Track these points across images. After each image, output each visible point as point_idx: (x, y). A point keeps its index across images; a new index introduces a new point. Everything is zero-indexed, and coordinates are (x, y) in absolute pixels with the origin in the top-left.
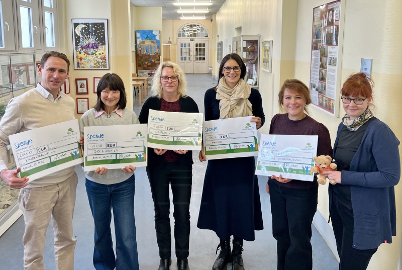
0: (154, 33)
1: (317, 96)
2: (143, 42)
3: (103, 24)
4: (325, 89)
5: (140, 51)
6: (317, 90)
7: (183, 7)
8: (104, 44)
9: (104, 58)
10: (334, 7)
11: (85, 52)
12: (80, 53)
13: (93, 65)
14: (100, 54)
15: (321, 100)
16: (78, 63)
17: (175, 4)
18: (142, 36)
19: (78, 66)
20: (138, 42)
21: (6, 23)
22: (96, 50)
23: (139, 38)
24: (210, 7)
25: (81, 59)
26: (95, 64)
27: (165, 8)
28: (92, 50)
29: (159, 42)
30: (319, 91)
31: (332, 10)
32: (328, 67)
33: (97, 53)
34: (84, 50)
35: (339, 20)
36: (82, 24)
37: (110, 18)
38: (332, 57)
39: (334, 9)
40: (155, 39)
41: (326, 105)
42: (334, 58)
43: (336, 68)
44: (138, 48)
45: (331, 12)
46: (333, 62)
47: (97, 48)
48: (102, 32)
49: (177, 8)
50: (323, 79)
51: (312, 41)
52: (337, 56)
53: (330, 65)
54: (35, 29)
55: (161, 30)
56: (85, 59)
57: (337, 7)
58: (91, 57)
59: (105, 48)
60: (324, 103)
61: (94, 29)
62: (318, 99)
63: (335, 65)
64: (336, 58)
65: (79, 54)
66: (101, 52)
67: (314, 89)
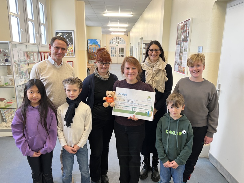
0: (97, 41)
2: (91, 46)
3: (71, 33)
4: (181, 63)
5: (90, 50)
7: (113, 27)
9: (72, 51)
17: (108, 25)
18: (91, 42)
24: (126, 28)
26: (67, 54)
27: (103, 27)
29: (100, 46)
36: (60, 33)
37: (75, 30)
40: (98, 44)
41: (182, 71)
42: (186, 48)
44: (88, 48)
45: (186, 26)
47: (69, 46)
48: (71, 37)
49: (109, 27)
50: (181, 59)
51: (177, 41)
53: (184, 51)
54: (36, 34)
55: (101, 39)
59: (73, 46)
61: (67, 36)
62: (178, 68)
63: (187, 51)
66: (71, 48)
67: (177, 64)
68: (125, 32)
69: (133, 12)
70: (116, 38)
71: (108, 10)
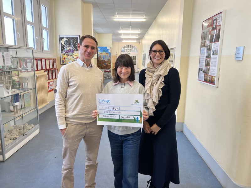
0: (108, 48)
1: (203, 75)
2: (102, 53)
3: (77, 38)
4: (209, 71)
5: (100, 58)
6: (203, 72)
7: (125, 34)
10: (217, 17)
11: (67, 54)
14: (75, 56)
15: (206, 77)
17: (119, 32)
18: (101, 50)
20: (99, 53)
21: (18, 33)
23: (99, 51)
24: (139, 34)
25: (65, 58)
27: (114, 34)
28: (71, 53)
29: (110, 53)
30: (205, 72)
31: (216, 20)
32: (212, 56)
35: (221, 25)
36: (66, 38)
37: (81, 35)
38: (215, 49)
39: (218, 19)
40: (108, 52)
41: (209, 80)
42: (216, 50)
43: (217, 56)
44: (99, 56)
45: (215, 21)
46: (215, 53)
47: (74, 52)
48: (76, 43)
49: (120, 34)
50: (208, 64)
51: (201, 42)
52: (218, 48)
53: (213, 55)
54: (36, 39)
55: (112, 47)
56: (67, 59)
57: (219, 17)
58: (70, 57)
60: (208, 79)
61: (72, 41)
62: (204, 77)
63: (217, 54)
64: (218, 50)
65: (63, 56)
66: (76, 54)
67: (201, 72)
68: (137, 39)
69: (146, 16)
70: (128, 46)
71: (119, 14)
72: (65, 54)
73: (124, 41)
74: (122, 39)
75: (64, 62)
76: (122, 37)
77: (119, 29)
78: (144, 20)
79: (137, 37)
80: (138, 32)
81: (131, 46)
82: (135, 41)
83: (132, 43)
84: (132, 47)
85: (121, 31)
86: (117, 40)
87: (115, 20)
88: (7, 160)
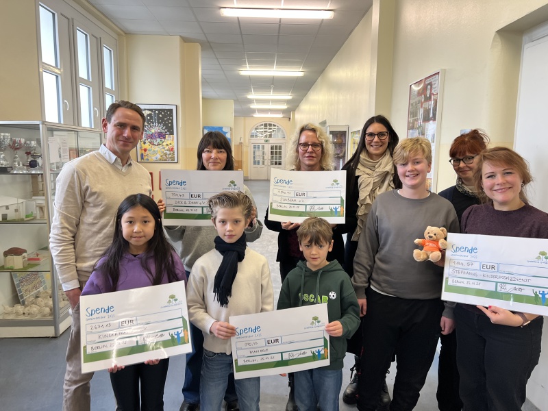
0: (224, 130)
3: (171, 111)
7: (259, 101)
8: (172, 133)
9: (172, 149)
11: (150, 142)
12: (145, 143)
13: (159, 157)
14: (167, 145)
16: (142, 155)
17: (249, 97)
19: (142, 158)
21: (66, 101)
22: (163, 140)
24: (288, 102)
25: (145, 150)
26: (161, 156)
27: (237, 101)
28: (159, 140)
33: (164, 144)
34: (149, 140)
35: (437, 94)
36: (148, 110)
37: (179, 104)
38: (430, 134)
39: (433, 83)
45: (429, 87)
47: (164, 138)
48: (169, 119)
49: (251, 101)
51: (408, 121)
52: (435, 132)
54: (95, 112)
55: (233, 127)
56: (149, 151)
57: (435, 80)
58: (157, 148)
59: (173, 138)
61: (161, 116)
65: (143, 145)
66: (169, 143)
68: (284, 111)
69: (304, 67)
70: (266, 125)
71: (250, 63)
72: (147, 141)
73: (257, 115)
74: (253, 111)
75: (145, 158)
76: (254, 106)
77: (248, 90)
78: (301, 74)
79: (284, 107)
80: (288, 96)
81: (270, 125)
82: (280, 116)
83: (273, 118)
84: (273, 127)
85: (252, 95)
86: (244, 112)
87: (243, 73)
88: (62, 336)
